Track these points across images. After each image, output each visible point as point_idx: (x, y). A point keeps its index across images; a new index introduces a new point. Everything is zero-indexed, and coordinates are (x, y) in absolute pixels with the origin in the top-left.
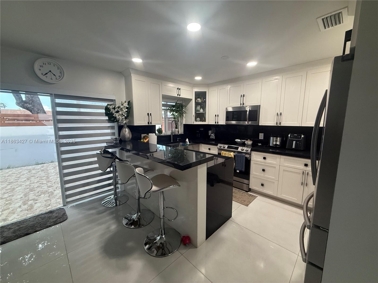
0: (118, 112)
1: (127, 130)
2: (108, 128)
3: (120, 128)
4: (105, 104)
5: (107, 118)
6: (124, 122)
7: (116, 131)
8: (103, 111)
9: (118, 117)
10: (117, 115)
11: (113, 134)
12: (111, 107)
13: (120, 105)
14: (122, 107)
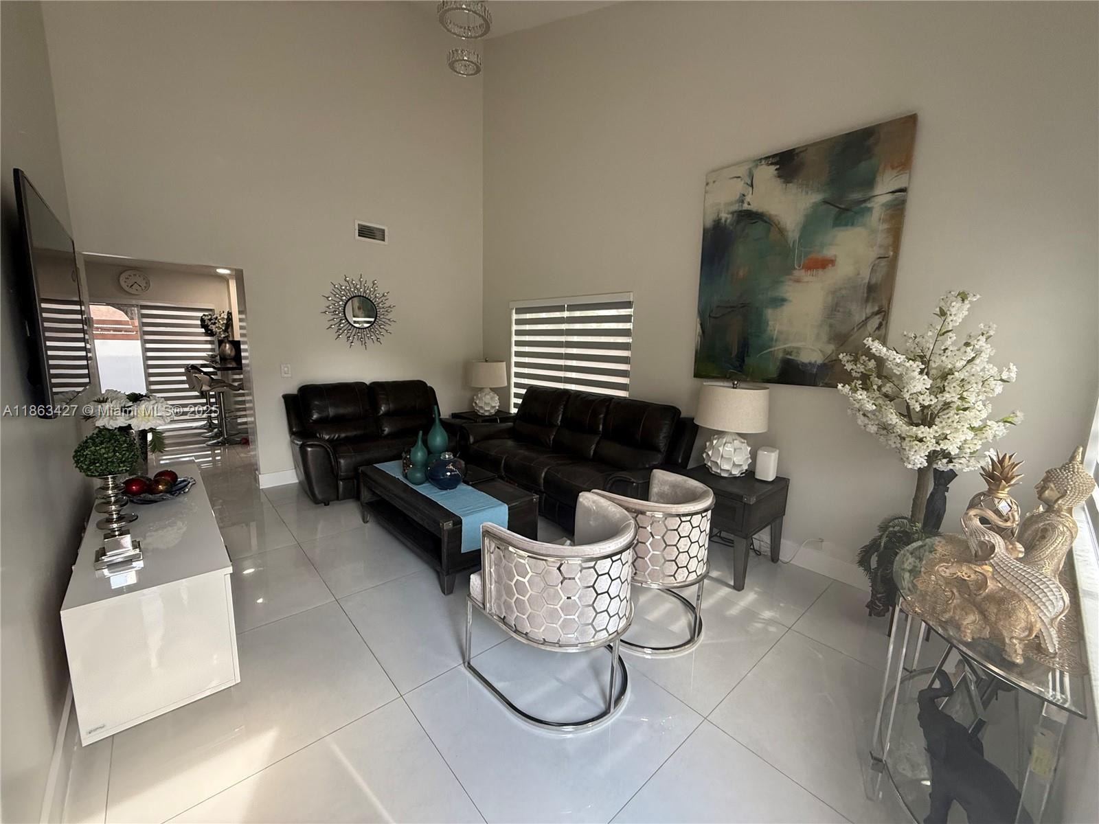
0: (215, 323)
1: (227, 345)
2: (206, 342)
3: (221, 342)
4: (201, 314)
5: (203, 330)
6: (223, 336)
7: (216, 346)
8: (199, 322)
9: (214, 330)
10: (213, 327)
11: (212, 350)
12: (206, 318)
13: (218, 315)
14: (219, 318)
